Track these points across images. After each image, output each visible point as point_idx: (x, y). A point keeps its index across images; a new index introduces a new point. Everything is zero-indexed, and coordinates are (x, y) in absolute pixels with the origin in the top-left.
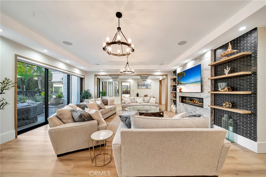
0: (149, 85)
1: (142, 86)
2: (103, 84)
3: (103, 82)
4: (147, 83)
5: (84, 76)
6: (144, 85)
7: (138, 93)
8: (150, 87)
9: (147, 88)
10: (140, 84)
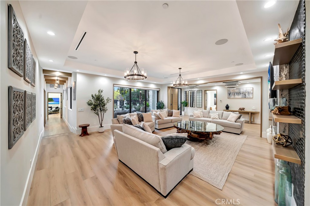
0: (249, 93)
1: (236, 94)
2: (187, 94)
3: (186, 92)
4: (245, 89)
5: (160, 89)
6: (239, 93)
7: (227, 105)
8: (251, 96)
9: (245, 98)
10: (232, 92)
